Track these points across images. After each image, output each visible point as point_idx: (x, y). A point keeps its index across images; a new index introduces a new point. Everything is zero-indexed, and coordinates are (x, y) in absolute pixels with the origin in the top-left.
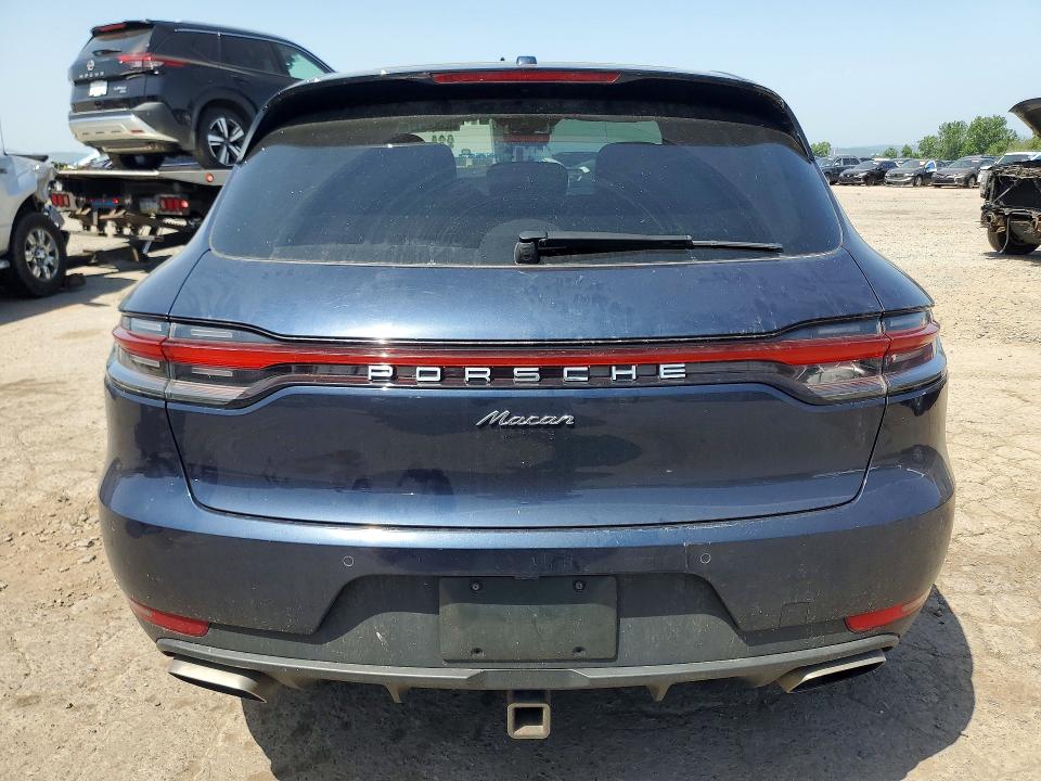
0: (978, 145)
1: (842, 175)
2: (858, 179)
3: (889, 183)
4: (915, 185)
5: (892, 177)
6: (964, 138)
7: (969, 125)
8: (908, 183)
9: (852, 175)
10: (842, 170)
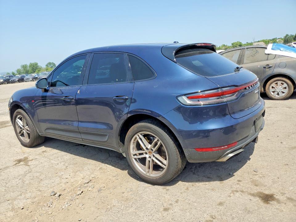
0: (33, 70)
1: (10, 80)
2: (16, 81)
3: (26, 81)
4: (33, 81)
5: (26, 79)
6: (28, 68)
7: (29, 65)
8: (31, 81)
9: (14, 80)
10: (10, 79)
